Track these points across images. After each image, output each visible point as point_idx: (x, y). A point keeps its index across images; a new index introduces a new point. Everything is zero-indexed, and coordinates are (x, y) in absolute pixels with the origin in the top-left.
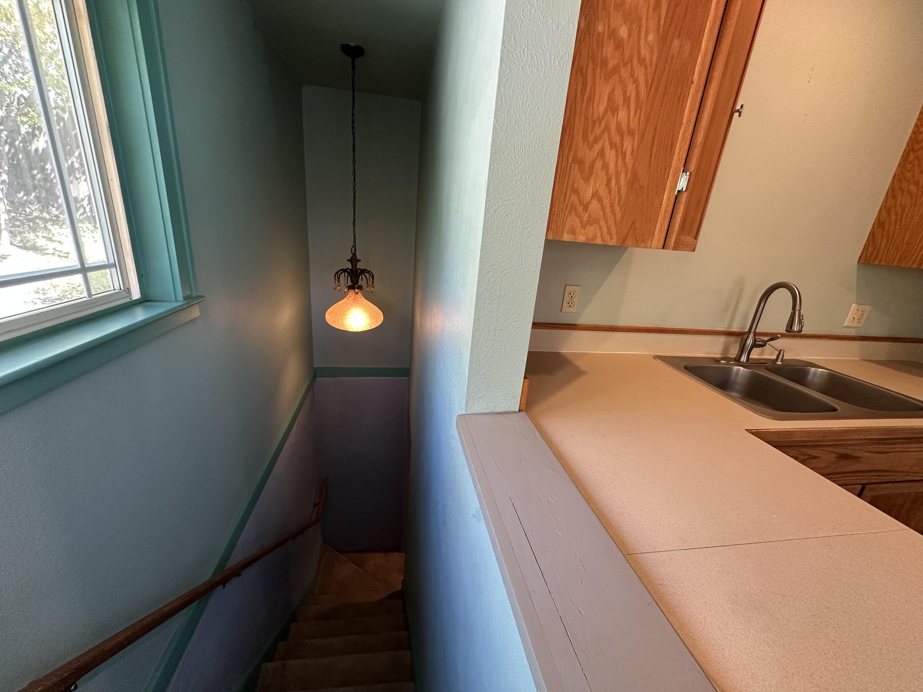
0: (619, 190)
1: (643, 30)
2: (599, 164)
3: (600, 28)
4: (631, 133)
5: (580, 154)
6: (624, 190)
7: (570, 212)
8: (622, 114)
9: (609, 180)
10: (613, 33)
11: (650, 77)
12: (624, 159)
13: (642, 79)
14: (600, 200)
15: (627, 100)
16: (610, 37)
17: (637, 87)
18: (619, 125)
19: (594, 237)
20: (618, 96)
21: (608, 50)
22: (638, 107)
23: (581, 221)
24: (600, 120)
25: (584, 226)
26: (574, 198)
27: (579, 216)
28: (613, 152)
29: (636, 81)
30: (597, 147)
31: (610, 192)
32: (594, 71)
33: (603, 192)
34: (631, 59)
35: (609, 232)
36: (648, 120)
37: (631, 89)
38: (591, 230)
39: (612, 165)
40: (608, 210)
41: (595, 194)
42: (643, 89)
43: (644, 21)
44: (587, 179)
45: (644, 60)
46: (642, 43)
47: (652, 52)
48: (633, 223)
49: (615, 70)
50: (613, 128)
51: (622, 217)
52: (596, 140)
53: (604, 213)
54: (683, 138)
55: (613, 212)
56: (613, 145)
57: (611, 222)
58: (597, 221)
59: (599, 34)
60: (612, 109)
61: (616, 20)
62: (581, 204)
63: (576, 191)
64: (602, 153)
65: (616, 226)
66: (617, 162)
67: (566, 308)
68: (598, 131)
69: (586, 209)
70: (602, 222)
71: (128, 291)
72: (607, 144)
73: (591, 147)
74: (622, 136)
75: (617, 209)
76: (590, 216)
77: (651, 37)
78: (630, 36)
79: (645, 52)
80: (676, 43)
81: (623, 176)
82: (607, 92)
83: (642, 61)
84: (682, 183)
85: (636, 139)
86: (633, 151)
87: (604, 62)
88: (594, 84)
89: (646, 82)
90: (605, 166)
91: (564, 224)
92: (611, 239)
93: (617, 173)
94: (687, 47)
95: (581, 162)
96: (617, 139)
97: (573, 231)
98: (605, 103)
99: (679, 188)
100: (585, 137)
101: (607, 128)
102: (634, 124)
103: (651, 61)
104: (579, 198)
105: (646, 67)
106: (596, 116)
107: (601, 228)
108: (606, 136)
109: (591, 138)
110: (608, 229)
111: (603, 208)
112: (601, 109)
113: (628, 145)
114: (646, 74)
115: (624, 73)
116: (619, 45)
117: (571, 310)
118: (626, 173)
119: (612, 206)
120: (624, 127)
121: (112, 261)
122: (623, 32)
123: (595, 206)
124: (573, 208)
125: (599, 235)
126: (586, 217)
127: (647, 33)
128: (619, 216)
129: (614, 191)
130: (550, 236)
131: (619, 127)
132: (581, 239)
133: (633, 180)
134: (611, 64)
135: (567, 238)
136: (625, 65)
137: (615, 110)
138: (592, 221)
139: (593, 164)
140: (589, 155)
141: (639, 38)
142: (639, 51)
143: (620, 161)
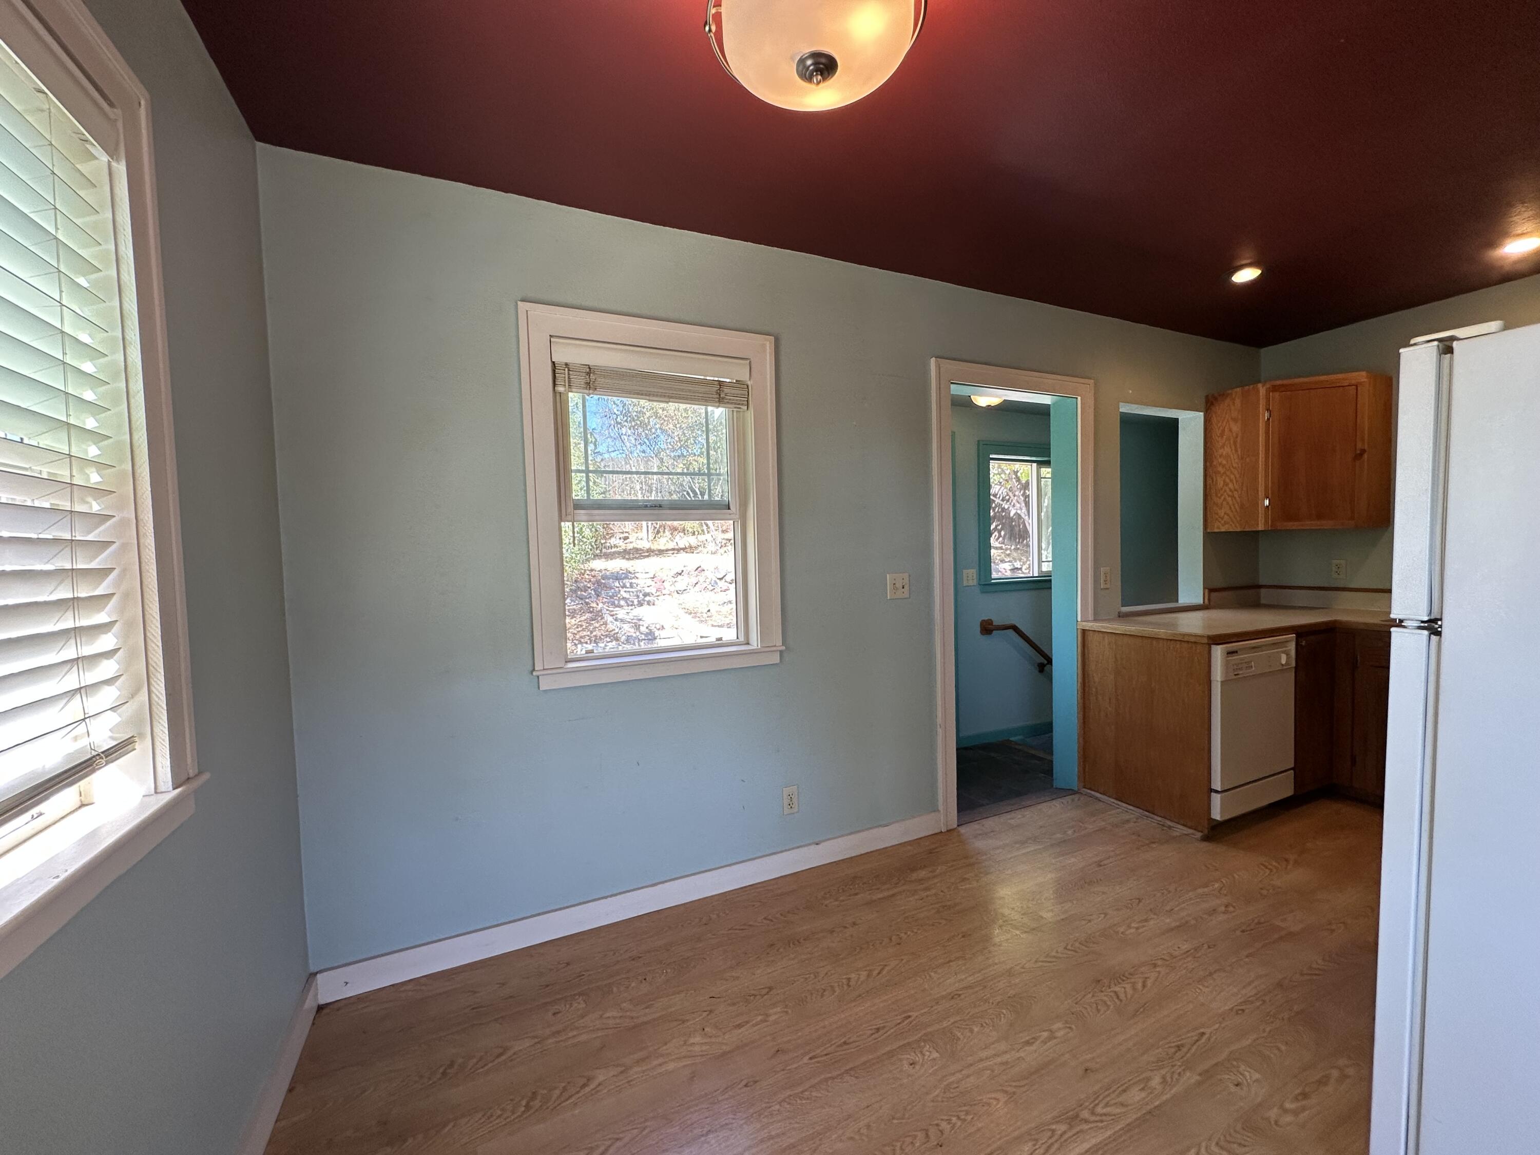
0: (1236, 511)
1: (1233, 459)
2: (1225, 503)
3: (1215, 463)
4: (1236, 490)
5: (1215, 501)
6: (1238, 510)
7: (1216, 521)
8: (1231, 486)
9: (1230, 508)
10: (1220, 464)
12: (1235, 499)
13: (1236, 473)
14: (1228, 515)
15: (1231, 481)
17: (1235, 476)
19: (1229, 529)
20: (1228, 480)
21: (1220, 469)
22: (1237, 481)
24: (1222, 489)
25: (1223, 525)
26: (1217, 517)
27: (1219, 522)
28: (1230, 498)
29: (1234, 474)
30: (1222, 498)
31: (1232, 511)
32: (1216, 476)
33: (1228, 512)
34: (1230, 468)
35: (1236, 526)
36: (1243, 485)
37: (1232, 477)
38: (1227, 526)
39: (1231, 503)
40: (1233, 518)
41: (1225, 513)
42: (1238, 476)
43: (1232, 457)
44: (1221, 509)
46: (1233, 462)
47: (1237, 463)
48: (1247, 521)
49: (1225, 473)
50: (1228, 490)
51: (1241, 519)
52: (1222, 495)
53: (1232, 520)
54: (1261, 487)
55: (1235, 518)
56: (1229, 496)
57: (1236, 522)
58: (1229, 523)
59: (1215, 465)
60: (1226, 484)
61: (1220, 460)
62: (1219, 517)
63: (1217, 514)
64: (1225, 499)
65: (1238, 524)
68: (1221, 493)
69: (1222, 519)
70: (1231, 523)
72: (1227, 496)
73: (1220, 498)
74: (1232, 492)
75: (1237, 517)
76: (1225, 522)
77: (1236, 461)
78: (1227, 462)
79: (1235, 465)
80: (1248, 459)
81: (1237, 505)
82: (1223, 480)
83: (1235, 468)
84: (1267, 502)
85: (1239, 491)
86: (1239, 496)
87: (1219, 472)
88: (1216, 480)
89: (1238, 473)
90: (1228, 503)
91: (1214, 526)
92: (1237, 528)
93: (1234, 505)
94: (1254, 458)
95: (1217, 504)
96: (1230, 493)
97: (1218, 528)
99: (1266, 505)
100: (1216, 495)
101: (1225, 491)
102: (1236, 487)
103: (1239, 466)
106: (1219, 488)
107: (1231, 525)
108: (1225, 493)
109: (1219, 495)
111: (1230, 518)
112: (1221, 485)
113: (1236, 494)
114: (1238, 471)
115: (1228, 473)
116: (1224, 466)
119: (1234, 516)
120: (1233, 489)
122: (1224, 462)
123: (1226, 517)
125: (1231, 528)
126: (1223, 522)
128: (1239, 519)
129: (1234, 510)
130: (1209, 531)
131: (1231, 490)
132: (1223, 530)
133: (1242, 507)
134: (1222, 472)
135: (1216, 530)
136: (1228, 470)
137: (1227, 485)
138: (1226, 523)
139: (1222, 505)
140: (1219, 501)
141: (1231, 462)
142: (1233, 465)
143: (1234, 501)
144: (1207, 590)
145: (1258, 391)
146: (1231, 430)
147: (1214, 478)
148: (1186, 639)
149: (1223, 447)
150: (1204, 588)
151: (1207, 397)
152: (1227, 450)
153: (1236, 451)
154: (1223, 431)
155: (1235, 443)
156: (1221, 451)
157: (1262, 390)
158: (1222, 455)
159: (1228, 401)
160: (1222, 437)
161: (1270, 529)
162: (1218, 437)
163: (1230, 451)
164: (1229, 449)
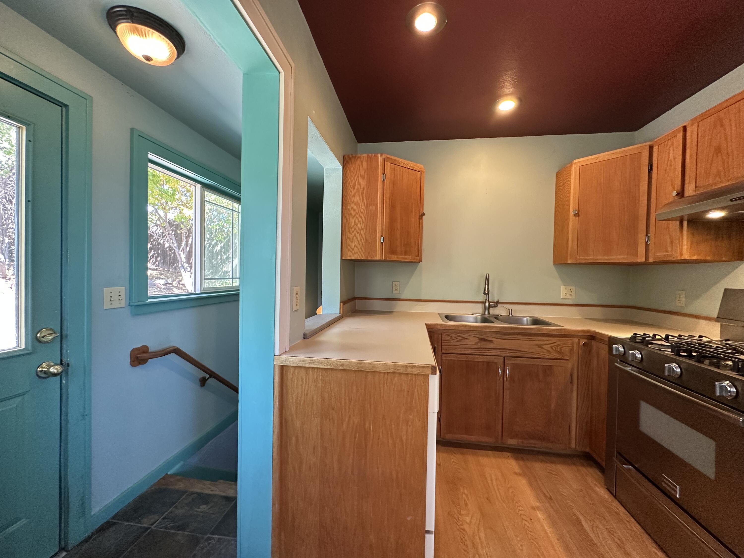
0: (362, 244)
2: (355, 238)
3: (349, 208)
4: (362, 229)
5: (349, 236)
6: (364, 244)
7: (349, 251)
8: (359, 225)
9: (359, 242)
10: (352, 208)
11: (365, 216)
12: (362, 235)
13: (363, 216)
14: (357, 247)
15: (359, 222)
16: (352, 209)
17: (362, 218)
19: (357, 257)
20: (357, 221)
21: (352, 212)
22: (363, 223)
23: (352, 253)
24: (353, 227)
25: (353, 254)
26: (349, 247)
27: (351, 252)
28: (358, 235)
29: (361, 217)
30: (353, 234)
31: (360, 245)
32: (349, 216)
33: (357, 245)
34: (359, 212)
35: (362, 256)
36: (367, 226)
37: (360, 219)
38: (356, 255)
39: (359, 238)
41: (355, 246)
42: (364, 219)
43: (360, 204)
44: (352, 242)
46: (361, 209)
47: (364, 210)
48: (369, 253)
49: (355, 215)
50: (357, 229)
51: (365, 251)
52: (353, 232)
53: (359, 251)
54: (379, 229)
55: (362, 250)
56: (358, 233)
57: (362, 253)
58: (357, 253)
61: (353, 205)
62: (352, 248)
63: (350, 246)
64: (355, 235)
65: (364, 254)
66: (360, 237)
67: (394, 292)
68: (353, 230)
69: (353, 250)
70: (359, 253)
72: (356, 233)
73: (351, 234)
74: (360, 230)
75: (363, 249)
76: (355, 252)
77: (363, 207)
78: (357, 208)
79: (362, 210)
80: (370, 207)
81: (363, 240)
82: (354, 220)
83: (362, 213)
84: (382, 240)
85: (364, 230)
86: (364, 233)
87: (351, 214)
88: (349, 220)
89: (364, 217)
90: (357, 238)
91: (347, 254)
92: (363, 257)
93: (361, 240)
94: (374, 207)
95: (349, 238)
96: (359, 231)
97: (350, 256)
98: (353, 223)
99: (381, 242)
100: (349, 232)
101: (355, 229)
102: (363, 227)
106: (351, 227)
107: (359, 255)
108: (355, 231)
109: (351, 232)
110: (361, 255)
111: (358, 249)
112: (353, 225)
113: (362, 232)
114: (364, 215)
115: (357, 216)
116: (355, 210)
117: (396, 292)
119: (361, 249)
120: (360, 228)
122: (355, 207)
123: (356, 249)
124: (349, 250)
125: (359, 257)
126: (353, 252)
127: (362, 207)
128: (364, 251)
129: (361, 244)
130: (343, 258)
131: (359, 228)
132: (353, 258)
133: (366, 242)
134: (353, 214)
135: (349, 258)
136: (357, 214)
137: (357, 224)
138: (356, 253)
139: (353, 238)
140: (351, 236)
141: (360, 208)
142: (360, 210)
143: (361, 236)
144: (342, 304)
145: (378, 159)
146: (360, 184)
147: (348, 218)
148: (409, 370)
149: (354, 196)
150: (340, 302)
151: (344, 156)
152: (356, 199)
153: (363, 200)
154: (355, 183)
155: (362, 194)
156: (353, 199)
157: (380, 159)
158: (354, 201)
159: (358, 162)
160: (354, 188)
161: (383, 259)
162: (351, 188)
163: (359, 200)
164: (358, 198)
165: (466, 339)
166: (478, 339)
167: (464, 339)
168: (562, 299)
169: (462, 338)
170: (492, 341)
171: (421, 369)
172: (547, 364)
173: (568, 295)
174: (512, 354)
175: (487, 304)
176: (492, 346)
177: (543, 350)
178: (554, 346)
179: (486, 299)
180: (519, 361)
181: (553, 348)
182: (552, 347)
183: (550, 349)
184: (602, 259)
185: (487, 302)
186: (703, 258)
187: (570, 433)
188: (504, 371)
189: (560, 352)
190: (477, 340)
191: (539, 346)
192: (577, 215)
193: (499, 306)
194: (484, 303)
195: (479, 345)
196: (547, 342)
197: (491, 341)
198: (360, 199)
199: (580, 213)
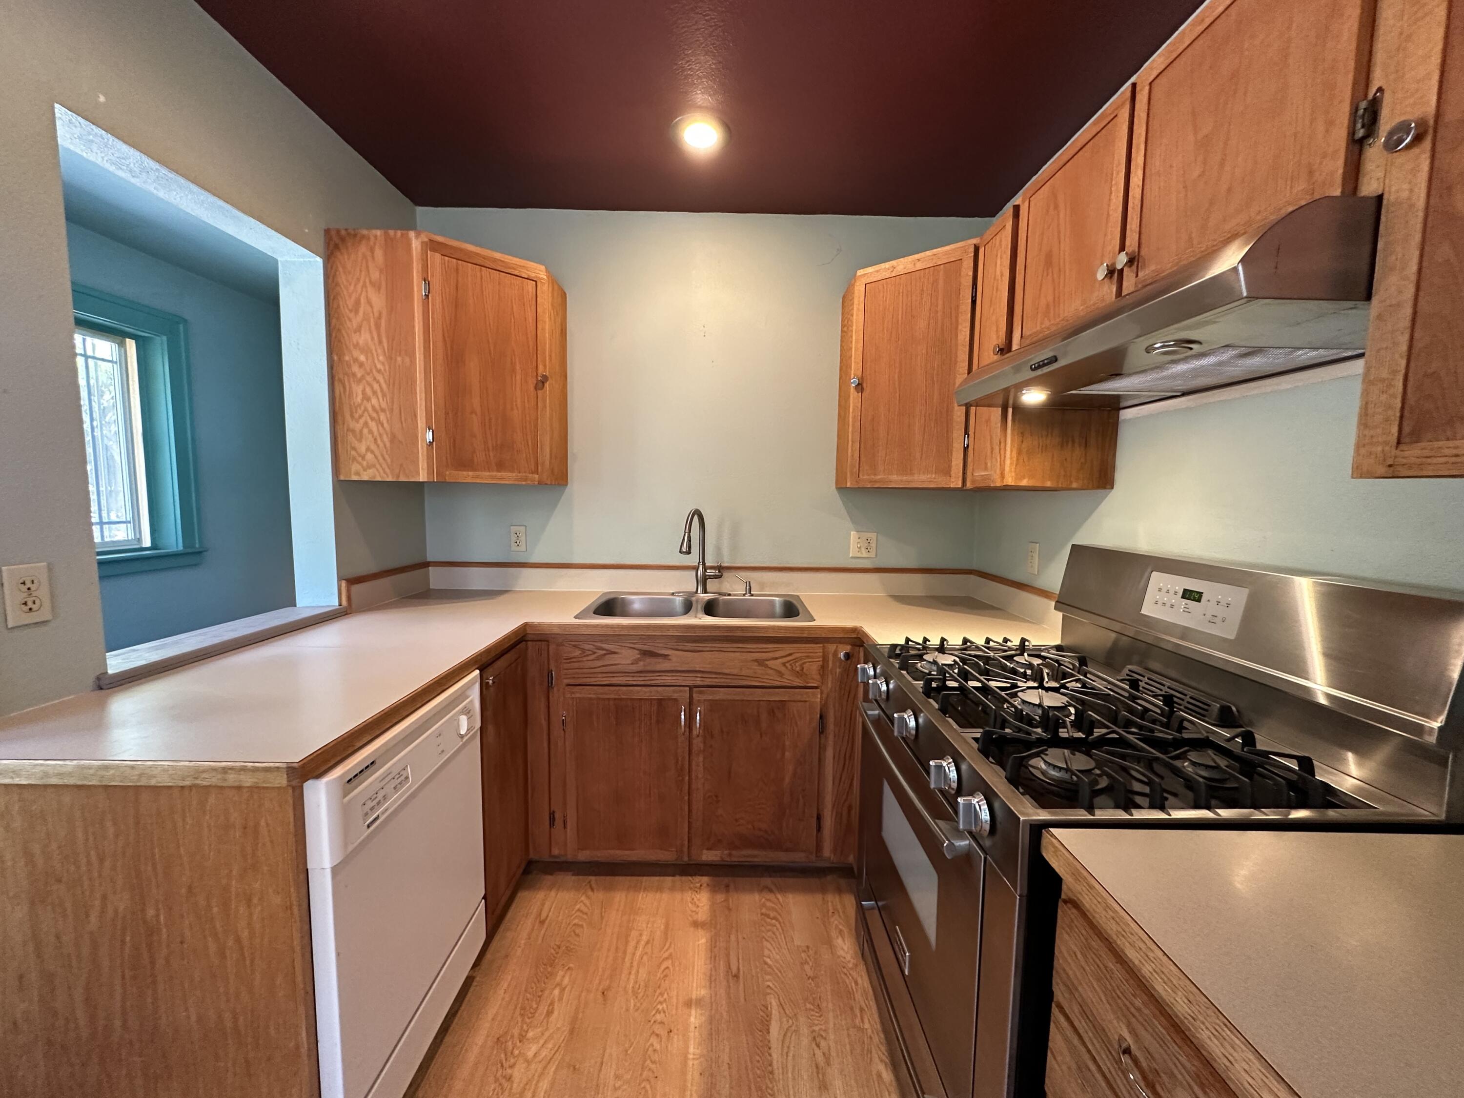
0: (385, 445)
1: (375, 355)
2: (365, 431)
3: (347, 358)
4: (383, 410)
6: (388, 444)
7: (353, 462)
8: (374, 401)
9: (375, 440)
10: (356, 360)
11: (387, 378)
12: (382, 425)
13: (382, 381)
14: (372, 452)
15: (375, 393)
16: (354, 362)
17: (380, 386)
18: (373, 407)
19: (374, 477)
20: (368, 391)
21: (355, 368)
22: (384, 395)
23: (363, 467)
24: (360, 405)
25: (364, 470)
26: (353, 453)
27: (360, 463)
29: (378, 382)
30: (362, 421)
31: (378, 446)
32: (349, 381)
33: (373, 447)
34: (371, 370)
35: (385, 472)
36: (393, 402)
37: (376, 386)
38: (371, 471)
39: (375, 430)
40: (380, 458)
41: (368, 449)
42: (384, 386)
43: (374, 352)
44: (360, 440)
45: (380, 370)
46: (376, 361)
47: (383, 364)
48: (401, 465)
49: (363, 377)
50: (370, 409)
51: (392, 461)
52: (361, 417)
53: (378, 461)
54: (421, 409)
55: (384, 459)
56: (372, 419)
57: (385, 466)
58: (374, 466)
59: (347, 362)
60: (366, 398)
61: (356, 353)
62: (360, 455)
63: (354, 449)
64: (366, 424)
65: (389, 469)
66: (378, 429)
67: (514, 547)
68: (360, 412)
69: (363, 458)
70: (378, 466)
71: (139, 540)
72: (368, 418)
73: (358, 422)
74: (377, 413)
75: (387, 457)
76: (368, 463)
77: (381, 358)
78: (367, 359)
79: (379, 366)
80: (399, 359)
81: (385, 437)
82: (361, 389)
83: (379, 371)
84: (429, 436)
85: (388, 413)
86: (388, 421)
87: (354, 375)
88: (350, 387)
89: (385, 381)
90: (371, 432)
91: (350, 469)
92: (387, 475)
93: (380, 435)
94: (407, 360)
95: (353, 431)
96: (374, 415)
97: (358, 474)
99: (428, 440)
100: (352, 416)
101: (366, 410)
102: (384, 405)
103: (385, 370)
104: (357, 452)
105: (383, 374)
106: (356, 404)
107: (378, 470)
108: (366, 414)
109: (357, 416)
110: (384, 470)
111: (376, 457)
112: (359, 398)
113: (383, 417)
114: (384, 378)
115: (368, 378)
116: (361, 365)
118: (387, 436)
119: (382, 456)
120: (378, 408)
121: (128, 519)
122: (362, 358)
123: (369, 456)
124: (354, 459)
125: (378, 474)
126: (365, 463)
127: (378, 357)
128: (389, 460)
129: (381, 445)
130: (342, 478)
132: (365, 478)
133: (393, 438)
134: (359, 375)
135: (355, 478)
136: (368, 374)
137: (368, 399)
138: (369, 467)
139: (361, 431)
140: (358, 426)
141: (373, 358)
142: (376, 367)
143: (381, 428)
144: (344, 584)
145: (409, 244)
146: (369, 302)
147: (347, 383)
149: (358, 330)
150: (340, 579)
151: (327, 232)
152: (364, 338)
153: (380, 342)
154: (358, 303)
155: (378, 326)
156: (355, 338)
157: (416, 244)
158: (358, 343)
159: (363, 249)
160: (357, 312)
161: (436, 480)
162: (351, 311)
163: (370, 340)
164: (368, 336)
165: (615, 653)
166: (637, 652)
167: (609, 654)
168: (852, 557)
169: (604, 652)
170: (668, 655)
171: (261, 775)
172: (777, 699)
173: (863, 550)
174: (708, 682)
175: (700, 572)
176: (665, 665)
177: (770, 672)
178: (788, 662)
179: (699, 562)
180: (721, 695)
181: (787, 665)
182: (784, 664)
183: (782, 669)
184: (896, 480)
185: (701, 567)
186: (1037, 483)
187: (819, 828)
188: (690, 718)
189: (800, 674)
190: (636, 655)
191: (761, 663)
192: (860, 387)
193: (726, 574)
194: (696, 569)
195: (640, 666)
196: (777, 654)
197: (665, 656)
198: (372, 339)
199: (864, 385)
